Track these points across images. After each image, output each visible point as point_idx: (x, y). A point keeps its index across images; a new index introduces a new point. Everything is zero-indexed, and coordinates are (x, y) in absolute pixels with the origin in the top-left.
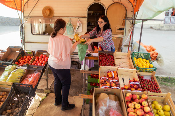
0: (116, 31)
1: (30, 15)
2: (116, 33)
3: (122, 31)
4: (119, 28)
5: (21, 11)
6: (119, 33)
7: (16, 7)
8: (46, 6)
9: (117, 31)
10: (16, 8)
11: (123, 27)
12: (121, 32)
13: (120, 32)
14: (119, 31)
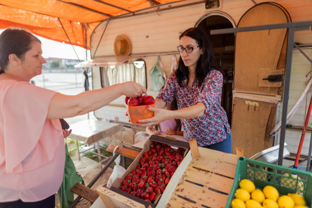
0: (260, 86)
1: (96, 55)
2: (261, 91)
3: (277, 84)
4: (267, 77)
5: (86, 47)
6: (269, 89)
7: (69, 39)
8: (119, 34)
9: (262, 84)
10: (68, 41)
11: (278, 74)
12: (275, 88)
13: (271, 88)
14: (269, 84)
